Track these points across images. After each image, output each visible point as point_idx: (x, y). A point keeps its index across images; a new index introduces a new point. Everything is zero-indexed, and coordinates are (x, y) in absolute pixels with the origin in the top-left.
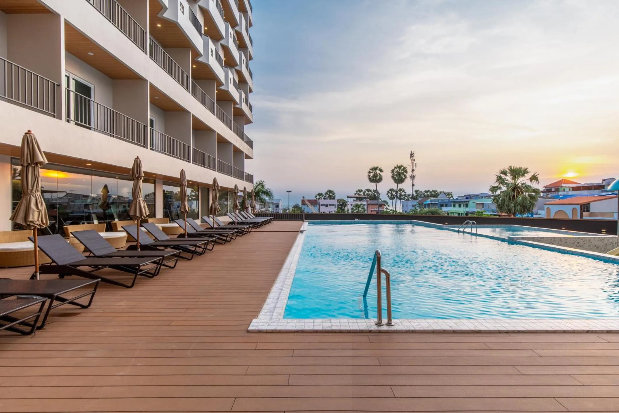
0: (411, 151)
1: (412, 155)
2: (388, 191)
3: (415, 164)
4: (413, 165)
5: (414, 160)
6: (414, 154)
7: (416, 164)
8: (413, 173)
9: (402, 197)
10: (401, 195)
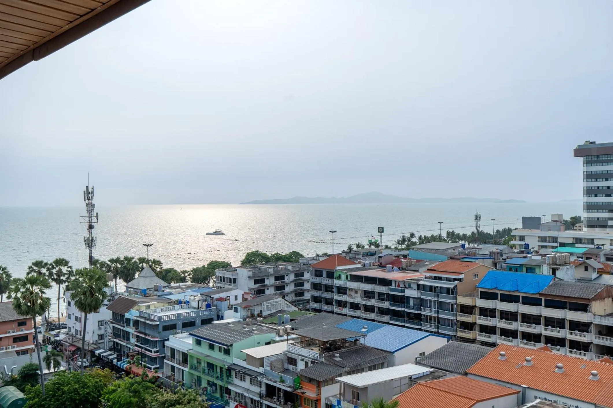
0: (87, 187)
1: (88, 194)
2: (31, 267)
3: (95, 215)
4: (90, 216)
5: (93, 206)
6: (92, 192)
7: (97, 214)
8: (90, 233)
9: (62, 278)
10: (60, 273)
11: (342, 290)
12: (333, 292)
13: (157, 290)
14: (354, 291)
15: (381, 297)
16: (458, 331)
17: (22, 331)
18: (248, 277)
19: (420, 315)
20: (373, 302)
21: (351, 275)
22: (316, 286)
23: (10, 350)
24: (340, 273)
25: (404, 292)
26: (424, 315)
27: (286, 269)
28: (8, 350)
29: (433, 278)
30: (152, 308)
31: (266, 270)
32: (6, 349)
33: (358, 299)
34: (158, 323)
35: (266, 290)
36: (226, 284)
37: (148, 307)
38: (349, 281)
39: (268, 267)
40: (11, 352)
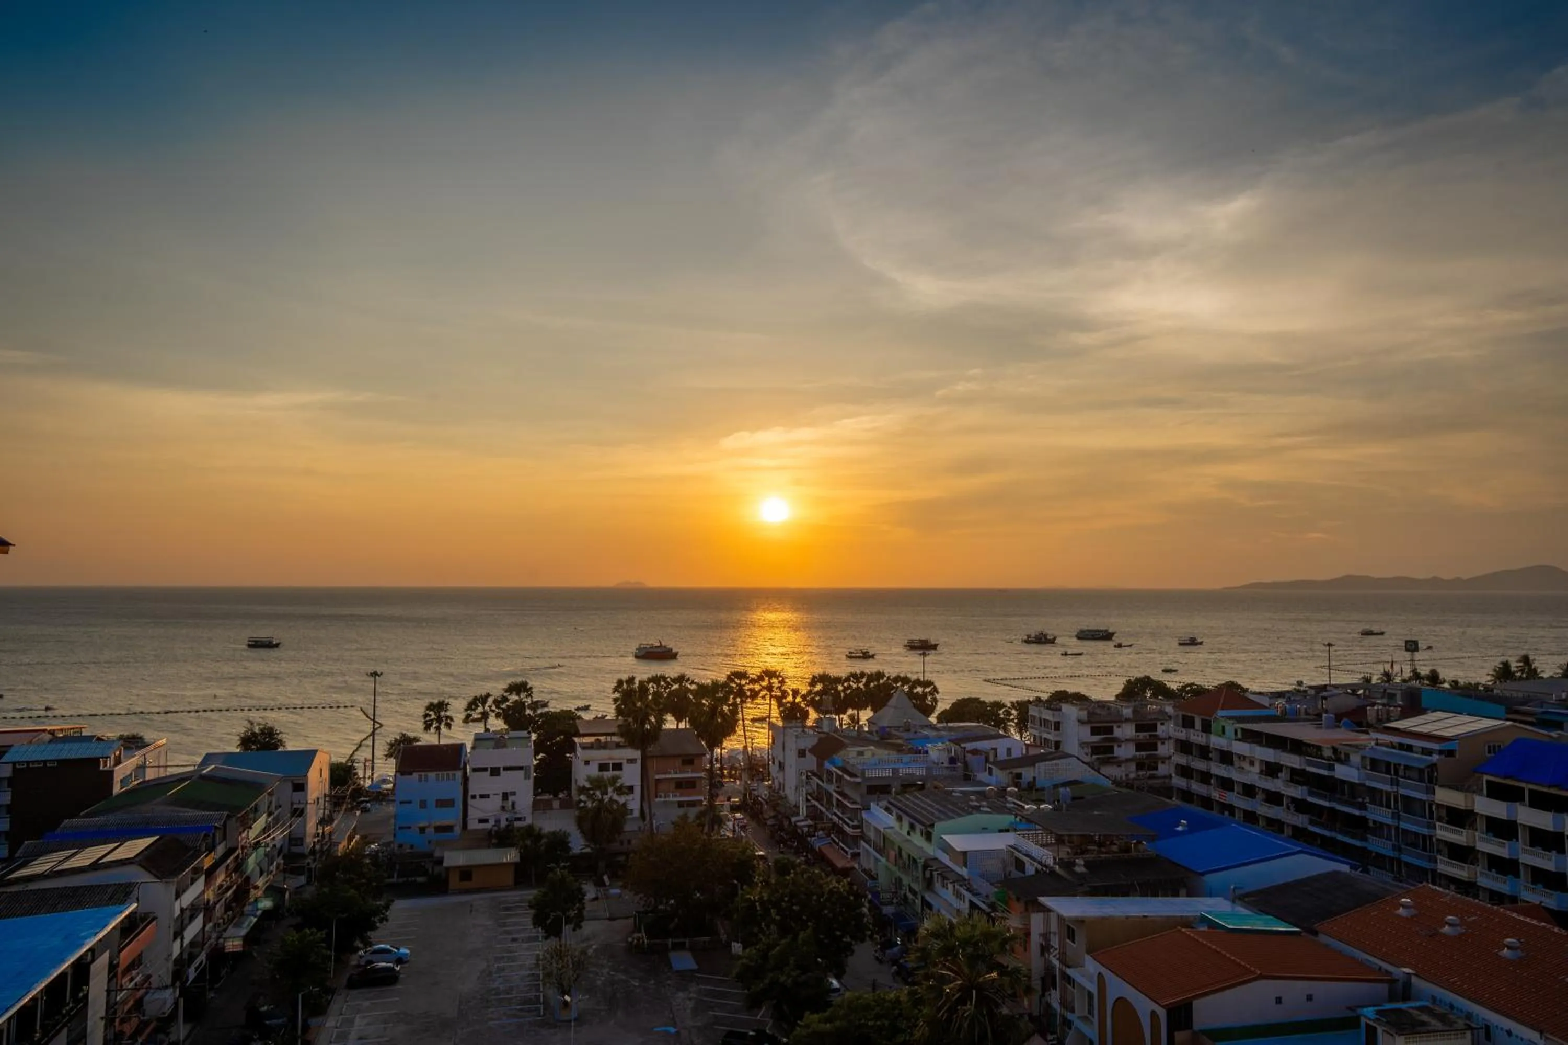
11: (1226, 758)
12: (1211, 759)
13: (908, 730)
14: (1247, 760)
15: (1297, 776)
16: (1438, 861)
17: (688, 772)
18: (1079, 721)
19: (1364, 820)
20: (1277, 785)
21: (1242, 729)
22: (1184, 747)
23: (671, 799)
24: (1223, 724)
25: (1334, 769)
26: (1374, 822)
27: (1162, 712)
28: (667, 799)
29: (1397, 745)
30: (868, 755)
31: (1118, 711)
32: (665, 797)
33: (1252, 775)
34: (859, 780)
35: (1116, 748)
36: (1045, 731)
37: (861, 754)
38: (1240, 740)
39: (1122, 706)
40: (672, 802)
